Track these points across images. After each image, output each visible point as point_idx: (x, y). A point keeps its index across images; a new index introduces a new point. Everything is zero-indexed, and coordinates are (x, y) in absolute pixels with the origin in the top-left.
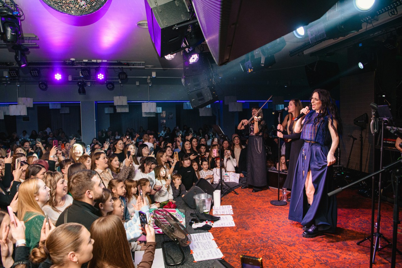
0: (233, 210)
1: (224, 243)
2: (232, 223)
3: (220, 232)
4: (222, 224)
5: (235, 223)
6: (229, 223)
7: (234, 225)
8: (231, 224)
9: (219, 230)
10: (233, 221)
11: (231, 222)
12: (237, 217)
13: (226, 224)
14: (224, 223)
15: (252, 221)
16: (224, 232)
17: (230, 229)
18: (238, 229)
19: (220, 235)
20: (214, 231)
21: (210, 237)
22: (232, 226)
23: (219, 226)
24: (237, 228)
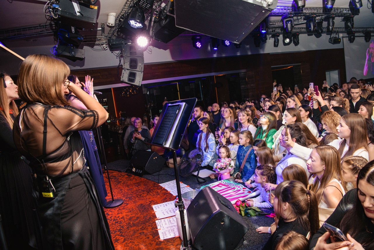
0: (157, 228)
1: (161, 191)
2: (156, 209)
3: (166, 198)
4: (166, 205)
5: (153, 209)
6: (159, 208)
7: (154, 206)
8: (157, 207)
9: (167, 199)
10: (155, 211)
11: (158, 209)
12: (150, 218)
13: (162, 206)
14: (164, 206)
15: (134, 215)
16: (162, 199)
17: (157, 202)
18: (149, 204)
19: (165, 196)
20: (172, 198)
21: (173, 193)
22: (156, 205)
23: (169, 202)
24: (151, 204)
